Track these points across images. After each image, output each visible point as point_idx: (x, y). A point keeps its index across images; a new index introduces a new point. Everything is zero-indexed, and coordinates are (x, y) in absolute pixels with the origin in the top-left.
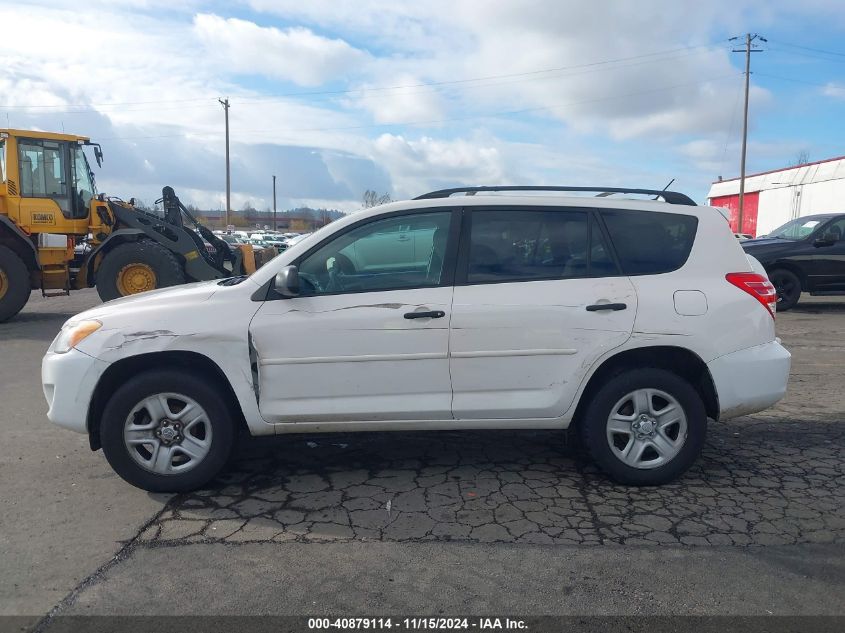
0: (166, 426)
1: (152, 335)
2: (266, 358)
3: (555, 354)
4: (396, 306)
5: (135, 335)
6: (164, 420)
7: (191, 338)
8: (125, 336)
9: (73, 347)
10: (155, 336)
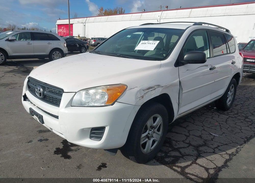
0: (151, 130)
4: (207, 66)
5: (147, 89)
7: (166, 87)
8: (144, 90)
9: (116, 101)
10: (155, 88)
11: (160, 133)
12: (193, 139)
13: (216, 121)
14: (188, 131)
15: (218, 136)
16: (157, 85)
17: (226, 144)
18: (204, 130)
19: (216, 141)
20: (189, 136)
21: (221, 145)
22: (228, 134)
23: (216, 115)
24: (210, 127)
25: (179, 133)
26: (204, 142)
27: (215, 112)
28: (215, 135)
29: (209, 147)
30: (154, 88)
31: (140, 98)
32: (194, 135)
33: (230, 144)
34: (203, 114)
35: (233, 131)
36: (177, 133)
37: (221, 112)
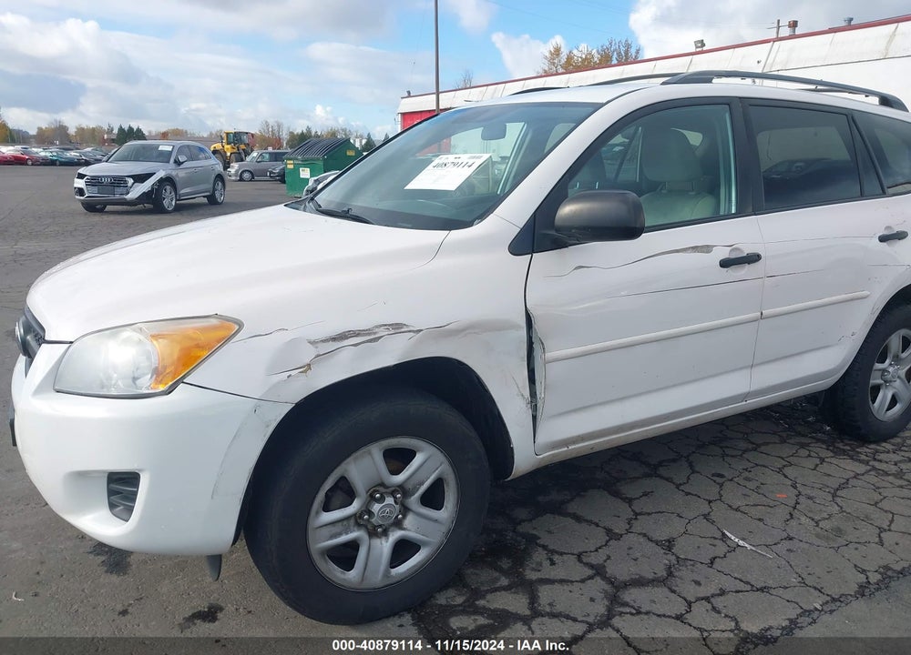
0: (381, 500)
1: (369, 336)
2: (554, 350)
3: (852, 300)
4: (707, 249)
5: (334, 339)
6: (377, 491)
7: (442, 332)
8: (313, 343)
9: (181, 381)
10: (377, 336)
11: (446, 513)
12: (631, 551)
13: (790, 483)
14: (631, 515)
15: (749, 547)
16: (389, 325)
17: (761, 590)
18: (706, 516)
19: (727, 571)
20: (618, 537)
21: (737, 592)
22: (806, 546)
23: (809, 456)
24: (742, 509)
25: (587, 521)
26: (670, 567)
27: (819, 444)
28: (741, 543)
29: (674, 592)
30: (369, 334)
31: (293, 373)
32: (645, 535)
33: (781, 591)
34: (755, 450)
35: (839, 532)
36: (578, 519)
37: (847, 445)
